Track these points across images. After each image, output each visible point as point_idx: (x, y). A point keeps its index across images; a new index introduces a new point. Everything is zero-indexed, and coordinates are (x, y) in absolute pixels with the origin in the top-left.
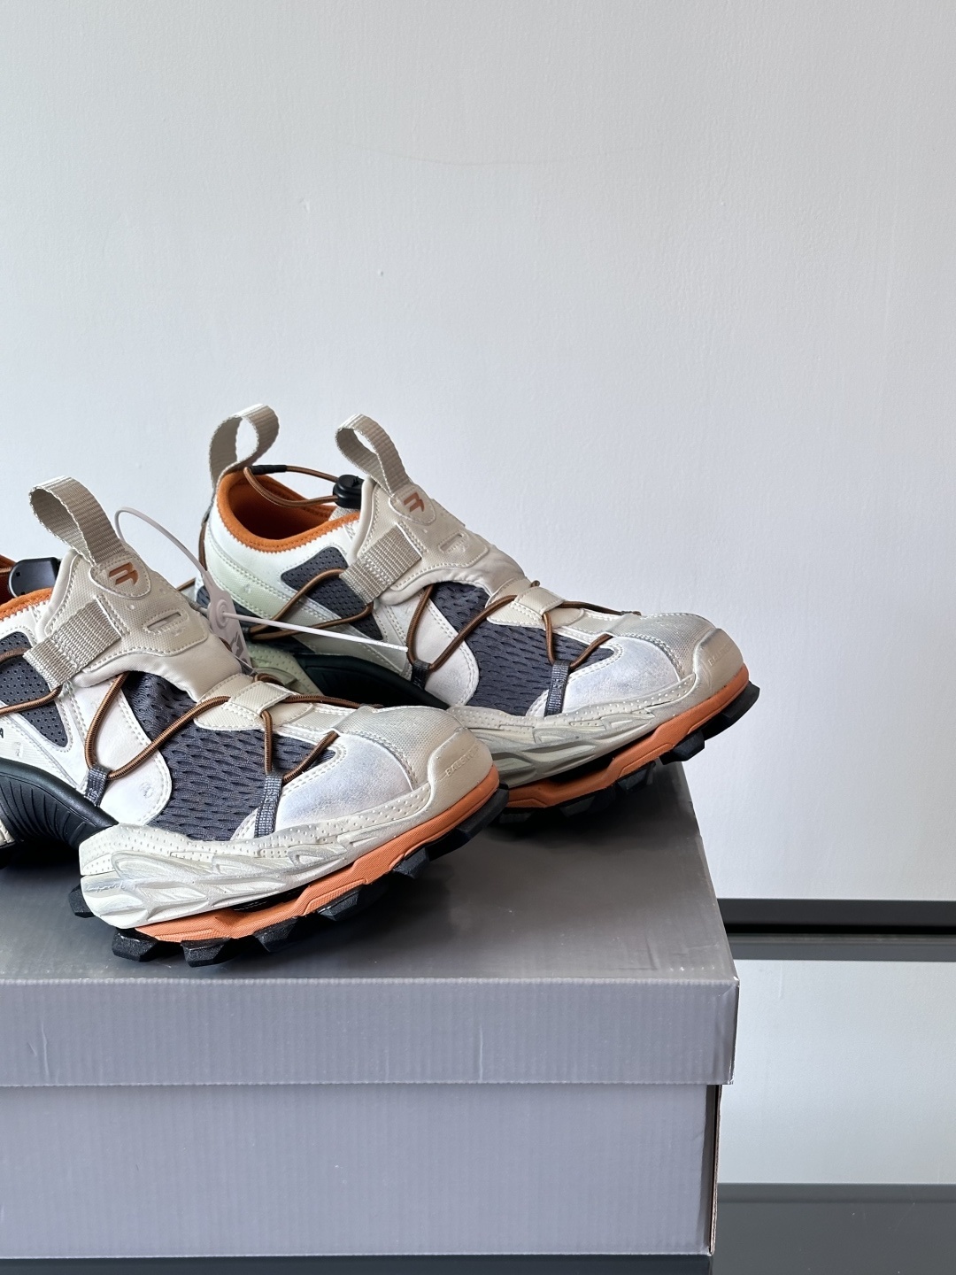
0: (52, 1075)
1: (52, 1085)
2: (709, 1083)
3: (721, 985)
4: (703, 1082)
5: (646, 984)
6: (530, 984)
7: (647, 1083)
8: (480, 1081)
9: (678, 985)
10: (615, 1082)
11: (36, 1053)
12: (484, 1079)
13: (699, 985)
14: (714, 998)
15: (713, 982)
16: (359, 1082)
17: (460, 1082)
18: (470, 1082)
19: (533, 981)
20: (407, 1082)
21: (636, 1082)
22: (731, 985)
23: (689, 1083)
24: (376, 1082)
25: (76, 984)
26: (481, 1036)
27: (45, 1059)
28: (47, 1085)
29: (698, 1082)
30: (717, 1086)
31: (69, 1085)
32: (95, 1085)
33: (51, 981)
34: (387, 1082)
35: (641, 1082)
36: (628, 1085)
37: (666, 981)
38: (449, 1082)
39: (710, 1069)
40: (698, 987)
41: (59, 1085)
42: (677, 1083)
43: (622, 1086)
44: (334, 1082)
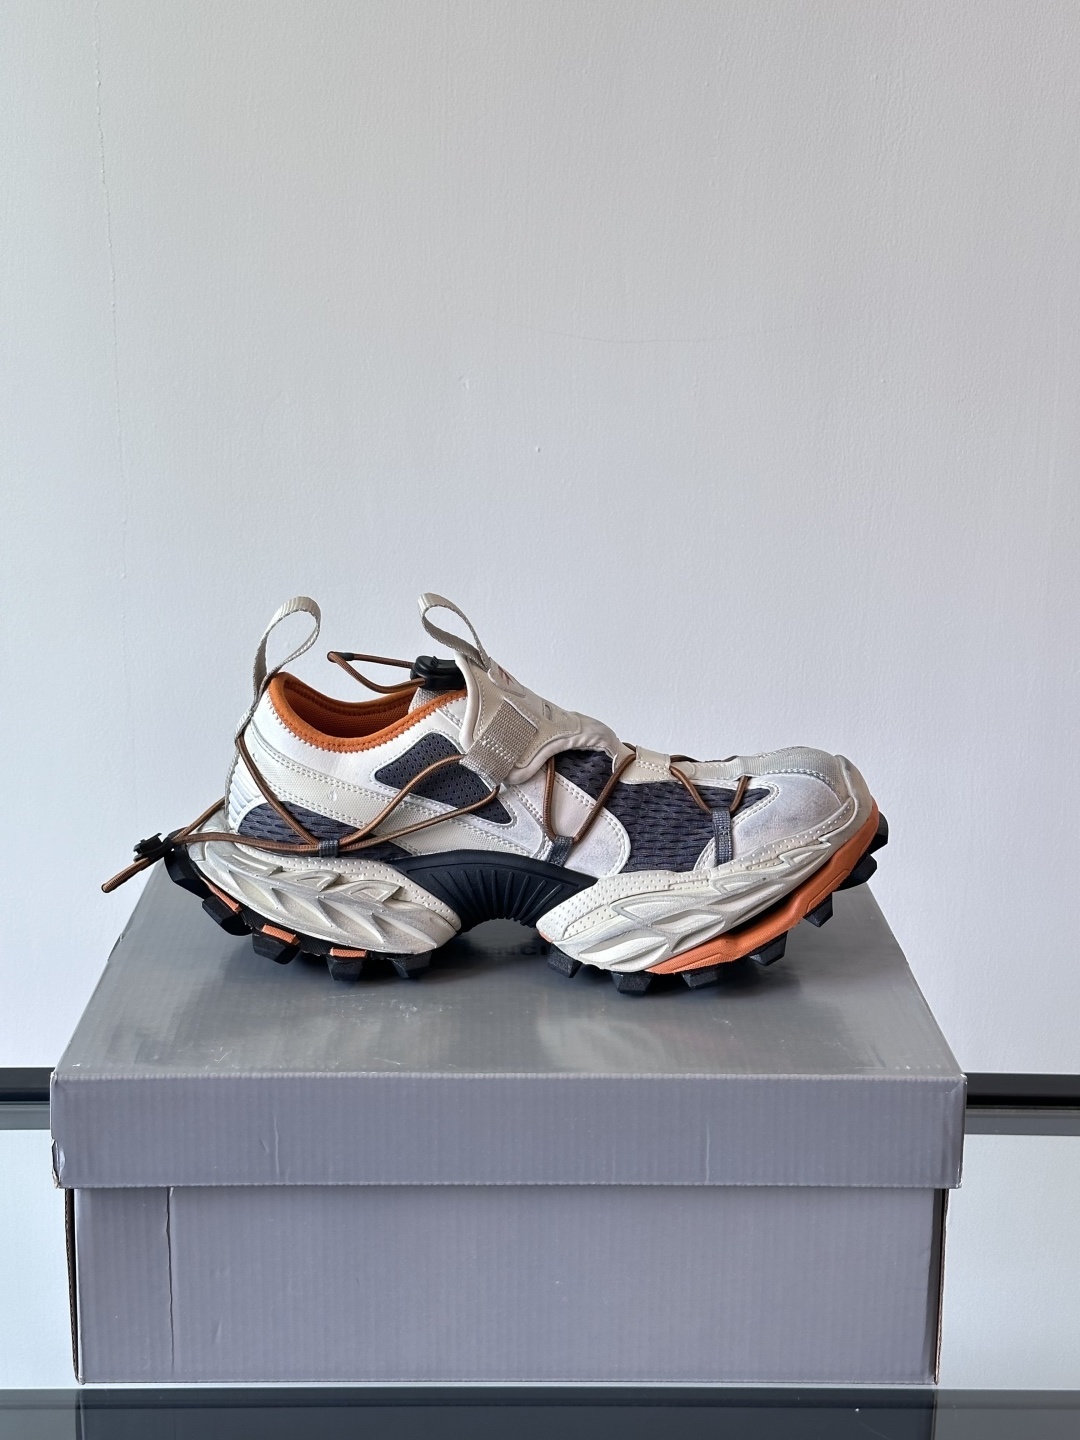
0: (282, 1173)
1: (282, 1184)
2: (937, 1186)
3: (948, 1082)
4: (931, 1186)
5: (873, 1081)
6: (758, 1080)
7: (874, 1186)
8: (707, 1183)
9: (906, 1081)
10: (843, 1185)
11: (267, 1150)
12: (710, 1180)
13: (927, 1082)
14: (941, 1096)
15: (941, 1078)
16: (586, 1183)
17: (686, 1183)
18: (697, 1184)
19: (761, 1076)
20: (634, 1183)
21: (863, 1185)
22: (959, 1082)
23: (917, 1186)
24: (603, 1183)
25: (310, 1078)
26: (708, 1135)
27: (277, 1154)
28: (277, 1183)
29: (927, 1186)
30: (944, 1191)
31: (299, 1184)
32: (324, 1184)
33: (286, 1075)
34: (613, 1183)
35: (869, 1185)
36: (855, 1188)
37: (893, 1077)
38: (676, 1183)
39: (938, 1172)
40: (926, 1083)
41: (288, 1183)
42: (906, 1186)
43: (849, 1188)
44: (560, 1183)
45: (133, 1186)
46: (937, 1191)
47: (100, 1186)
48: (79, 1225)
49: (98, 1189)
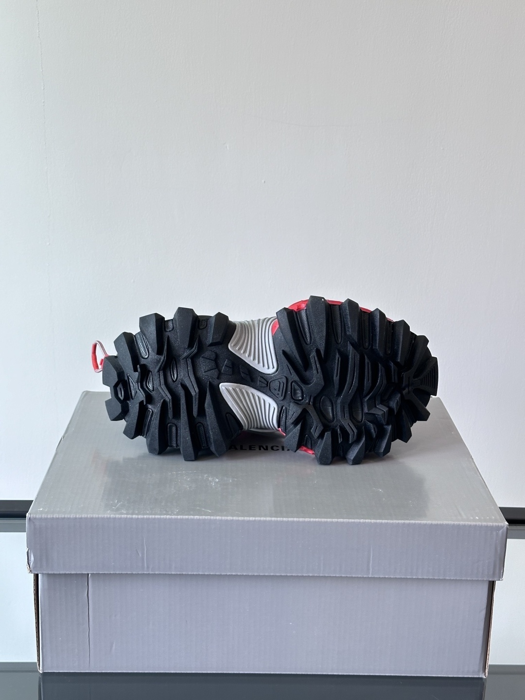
0: (148, 567)
1: (148, 573)
2: (490, 580)
3: (498, 526)
4: (488, 579)
5: (459, 525)
6: (399, 523)
7: (458, 579)
8: (370, 576)
9: (476, 525)
10: (441, 578)
11: (140, 555)
12: (372, 574)
14: (495, 533)
15: (495, 524)
16: (307, 575)
17: (360, 576)
18: (365, 576)
19: (400, 521)
20: (332, 575)
21: (452, 578)
22: (504, 526)
23: (480, 579)
24: (316, 575)
25: (163, 518)
26: (372, 551)
27: (145, 558)
28: (145, 573)
29: (485, 579)
30: (493, 581)
31: (157, 573)
32: (170, 573)
33: (150, 516)
34: (321, 575)
35: (455, 578)
36: (448, 580)
37: (469, 523)
38: (354, 576)
39: (492, 572)
40: (487, 527)
41: (151, 573)
42: (474, 579)
43: (445, 579)
44: (294, 575)
45: (70, 573)
46: (490, 582)
47: (52, 573)
48: (41, 591)
49: (51, 574)
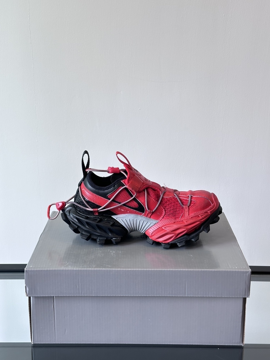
3: (246, 271)
5: (228, 271)
6: (199, 271)
7: (228, 297)
9: (236, 271)
10: (220, 297)
11: (78, 287)
12: (187, 295)
14: (245, 275)
16: (156, 296)
17: (181, 296)
18: (184, 296)
20: (168, 296)
21: (225, 297)
22: (249, 271)
24: (160, 296)
25: (88, 270)
26: (187, 285)
27: (80, 289)
28: (80, 295)
29: (241, 297)
30: (245, 298)
31: (86, 296)
32: (92, 296)
33: (82, 269)
34: (163, 296)
37: (233, 270)
38: (178, 296)
39: (244, 294)
40: (241, 272)
41: (83, 295)
42: (236, 297)
44: (150, 296)
45: (45, 296)
48: (32, 305)
49: (37, 297)
